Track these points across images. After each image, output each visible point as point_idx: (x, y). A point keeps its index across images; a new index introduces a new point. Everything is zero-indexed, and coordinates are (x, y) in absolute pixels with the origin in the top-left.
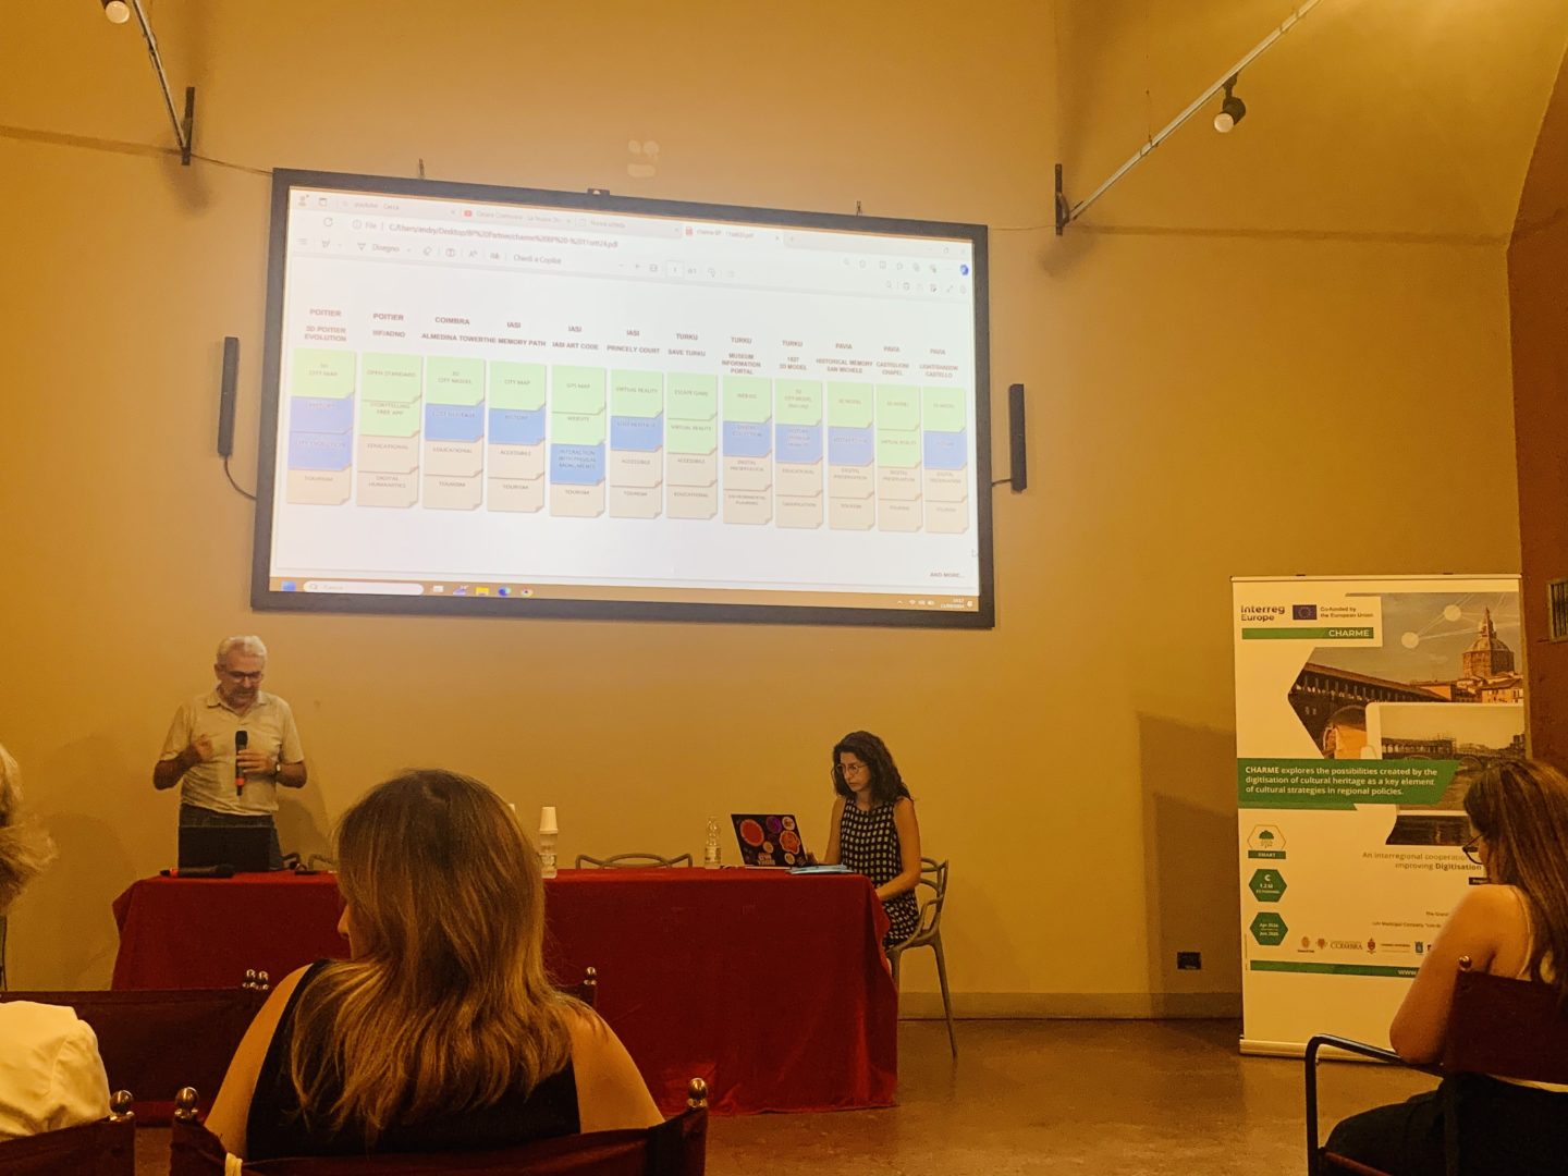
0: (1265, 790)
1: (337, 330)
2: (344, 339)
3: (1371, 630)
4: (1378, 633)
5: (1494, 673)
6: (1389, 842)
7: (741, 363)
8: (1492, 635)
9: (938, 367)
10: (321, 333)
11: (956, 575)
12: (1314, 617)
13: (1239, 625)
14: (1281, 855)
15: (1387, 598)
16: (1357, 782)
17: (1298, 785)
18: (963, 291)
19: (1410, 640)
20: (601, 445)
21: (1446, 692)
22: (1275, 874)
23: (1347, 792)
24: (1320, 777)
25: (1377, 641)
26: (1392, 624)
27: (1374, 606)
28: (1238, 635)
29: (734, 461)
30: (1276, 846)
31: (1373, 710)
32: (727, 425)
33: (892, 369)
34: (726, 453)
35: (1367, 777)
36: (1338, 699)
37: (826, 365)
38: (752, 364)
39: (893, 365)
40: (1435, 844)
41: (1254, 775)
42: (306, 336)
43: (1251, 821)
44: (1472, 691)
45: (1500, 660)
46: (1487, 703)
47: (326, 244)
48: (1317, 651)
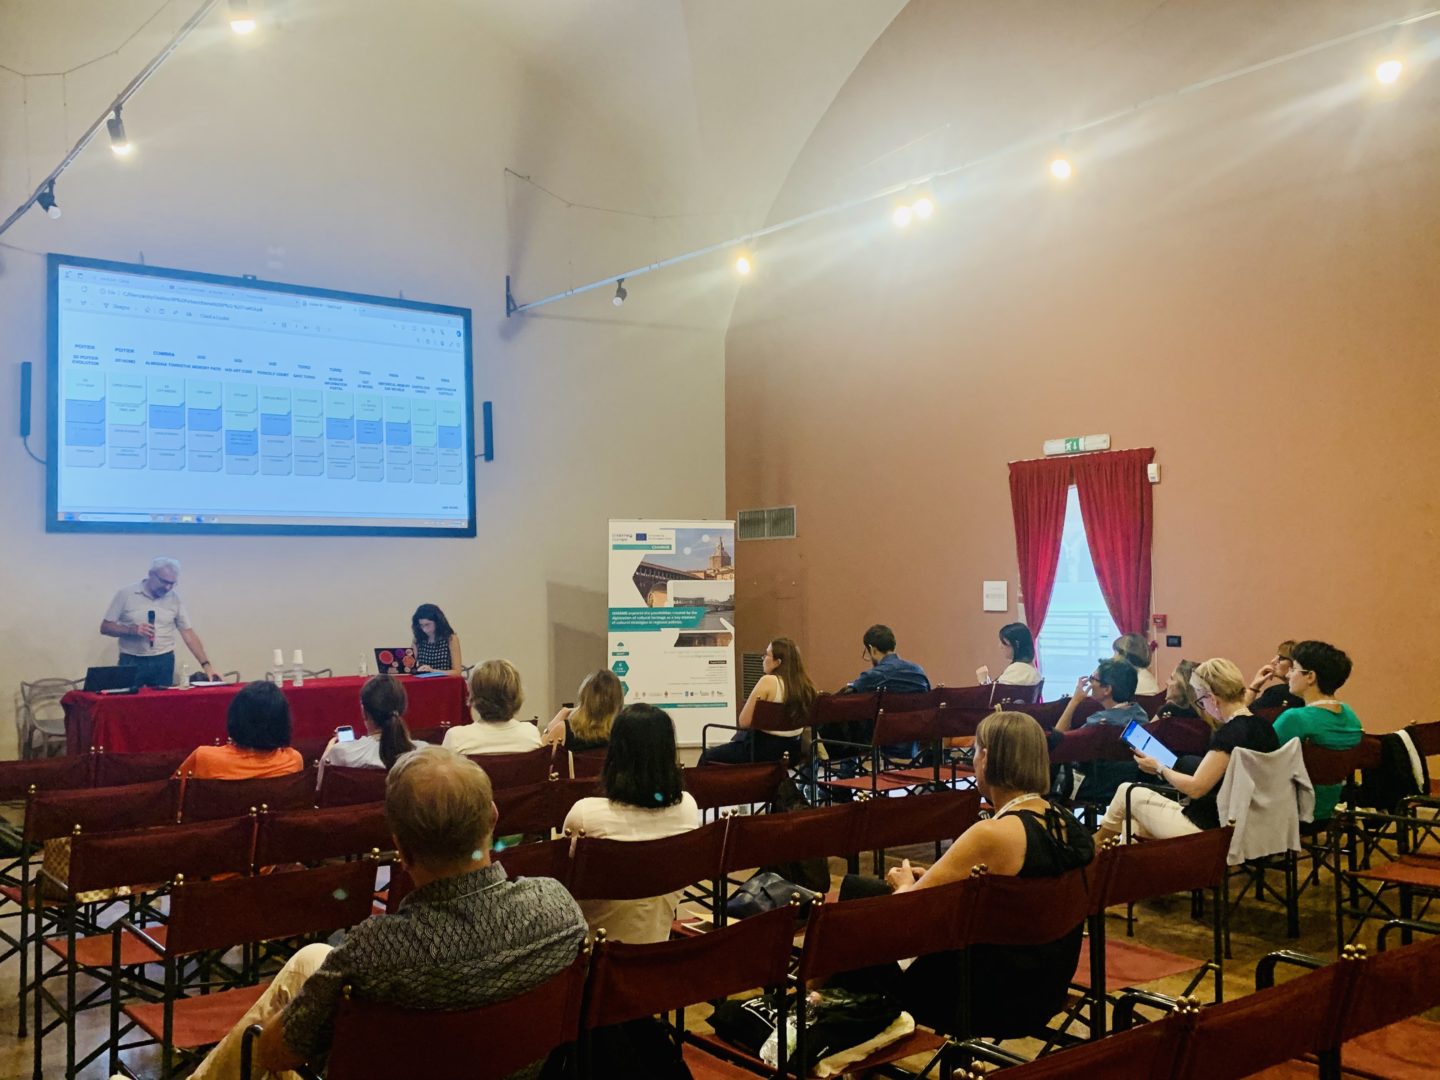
0: (621, 623)
1: (93, 358)
2: (97, 364)
3: (670, 546)
4: (674, 547)
5: (722, 566)
6: (675, 646)
7: (336, 384)
8: (722, 549)
9: (446, 389)
10: (82, 360)
11: (456, 508)
12: (645, 539)
13: (611, 543)
14: (627, 654)
15: (678, 530)
16: (662, 618)
17: (637, 620)
18: (458, 345)
19: (687, 551)
20: (255, 431)
21: (702, 575)
22: (624, 663)
23: (658, 623)
24: (647, 616)
25: (673, 551)
26: (680, 544)
27: (672, 535)
28: (611, 548)
29: (333, 442)
30: (624, 649)
31: (671, 584)
32: (328, 419)
33: (420, 390)
34: (328, 438)
35: (667, 616)
36: (655, 579)
37: (384, 386)
38: (342, 384)
39: (421, 387)
40: (695, 646)
41: (616, 616)
42: (73, 362)
43: (614, 638)
44: (713, 575)
45: (725, 561)
46: (719, 580)
47: (84, 303)
48: (646, 556)
